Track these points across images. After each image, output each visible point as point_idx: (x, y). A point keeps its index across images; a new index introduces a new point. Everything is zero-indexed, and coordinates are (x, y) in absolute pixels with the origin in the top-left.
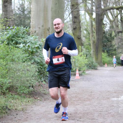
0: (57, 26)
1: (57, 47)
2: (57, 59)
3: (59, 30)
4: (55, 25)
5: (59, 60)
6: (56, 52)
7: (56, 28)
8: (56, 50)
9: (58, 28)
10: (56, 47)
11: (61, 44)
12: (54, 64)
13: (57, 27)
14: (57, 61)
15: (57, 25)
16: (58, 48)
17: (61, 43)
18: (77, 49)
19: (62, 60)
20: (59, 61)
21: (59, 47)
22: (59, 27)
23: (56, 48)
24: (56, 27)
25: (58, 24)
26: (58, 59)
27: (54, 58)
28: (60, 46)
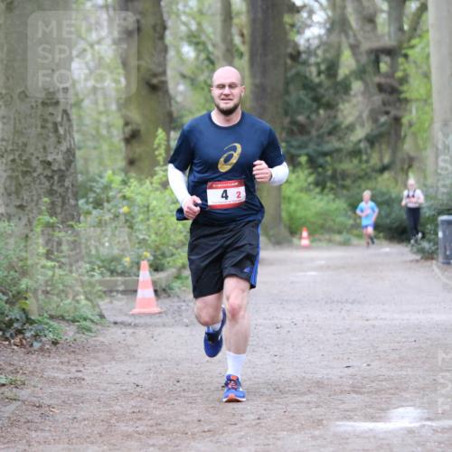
0: (227, 91)
1: (225, 155)
2: (221, 191)
3: (230, 105)
4: (222, 86)
5: (228, 194)
6: (222, 171)
7: (223, 97)
8: (219, 166)
9: (231, 97)
10: (220, 157)
11: (235, 147)
12: (210, 206)
13: (227, 95)
14: (222, 197)
15: (227, 88)
16: (227, 161)
17: (237, 145)
18: (285, 164)
19: (238, 197)
20: (226, 197)
21: (231, 156)
22: (232, 94)
24: (222, 94)
25: (232, 86)
26: (225, 191)
27: (211, 188)
28: (235, 152)
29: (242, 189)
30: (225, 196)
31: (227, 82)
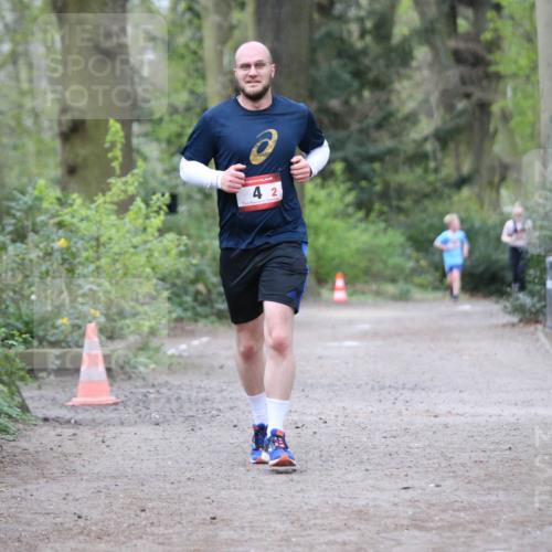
0: (253, 71)
1: (259, 144)
2: (253, 188)
3: (258, 88)
4: (247, 66)
5: (262, 192)
6: (254, 163)
7: (248, 79)
8: (251, 158)
9: (258, 79)
10: (252, 147)
11: (270, 134)
12: (241, 208)
13: (253, 77)
14: (255, 195)
15: (253, 67)
17: (271, 130)
19: (274, 195)
20: (260, 196)
21: (265, 144)
22: (259, 75)
23: (255, 150)
24: (246, 76)
25: (259, 65)
26: (258, 189)
28: (270, 139)
29: (278, 185)
30: (258, 194)
31: (252, 60)
